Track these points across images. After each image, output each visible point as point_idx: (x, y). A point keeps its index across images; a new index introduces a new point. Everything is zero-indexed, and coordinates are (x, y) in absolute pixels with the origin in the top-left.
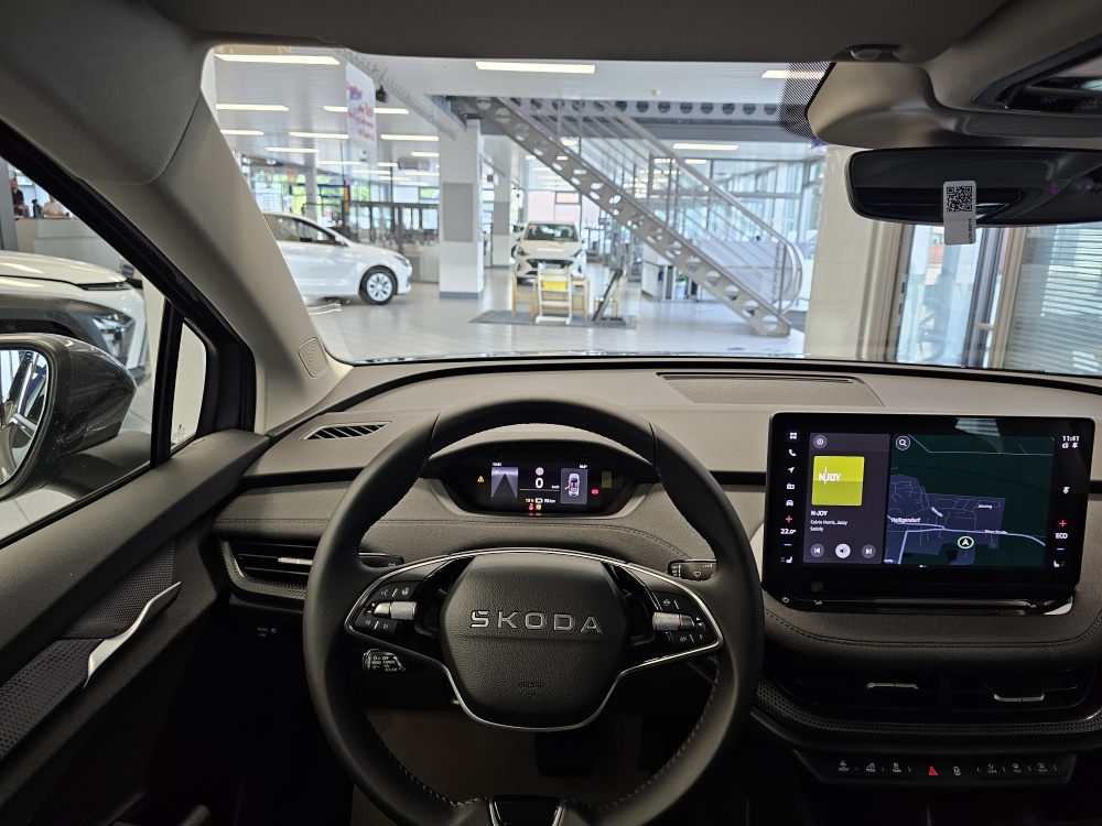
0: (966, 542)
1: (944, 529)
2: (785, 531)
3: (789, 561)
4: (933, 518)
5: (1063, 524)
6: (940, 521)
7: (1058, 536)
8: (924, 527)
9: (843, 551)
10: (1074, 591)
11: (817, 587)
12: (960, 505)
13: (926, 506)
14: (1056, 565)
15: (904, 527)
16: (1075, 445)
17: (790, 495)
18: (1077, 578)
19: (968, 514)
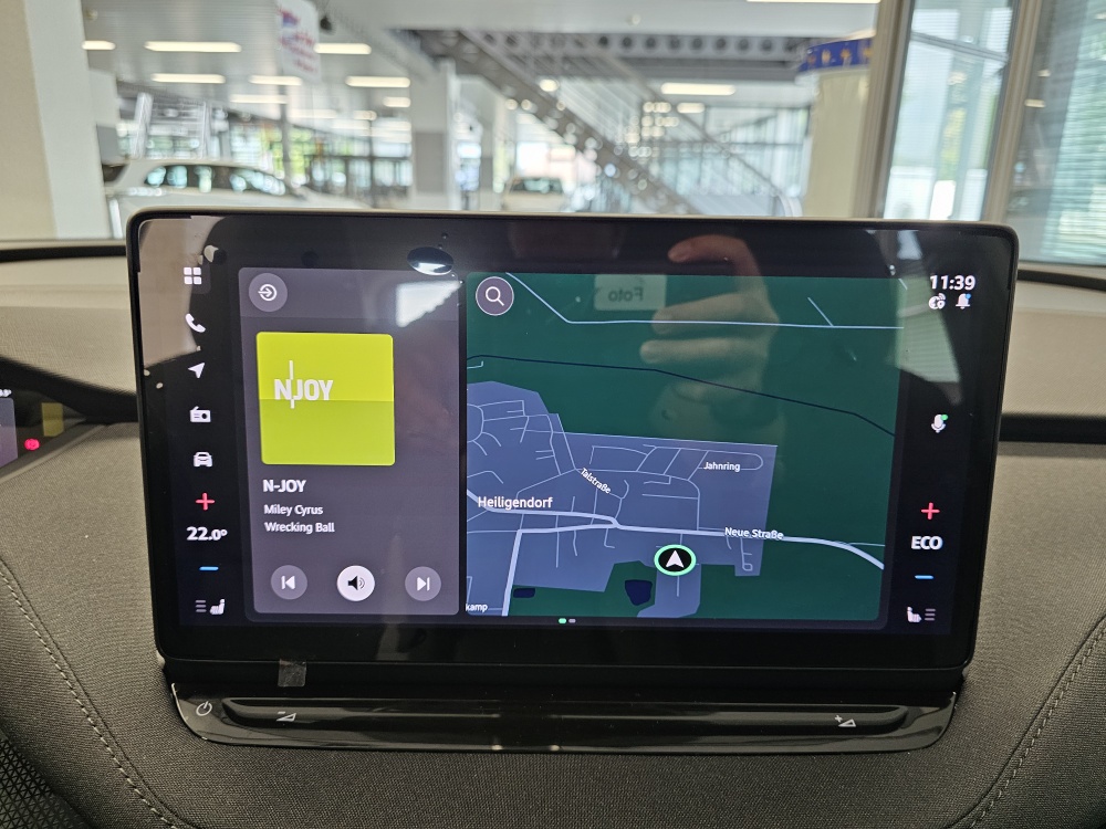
0: (675, 560)
1: (615, 524)
2: (197, 534)
3: (218, 610)
4: (584, 498)
5: (930, 511)
6: (607, 505)
7: (917, 543)
8: (564, 521)
9: (356, 585)
10: (962, 680)
11: (292, 673)
12: (657, 462)
13: (565, 465)
14: (913, 618)
15: (513, 521)
16: (963, 302)
17: (203, 437)
18: (968, 652)
19: (677, 487)
